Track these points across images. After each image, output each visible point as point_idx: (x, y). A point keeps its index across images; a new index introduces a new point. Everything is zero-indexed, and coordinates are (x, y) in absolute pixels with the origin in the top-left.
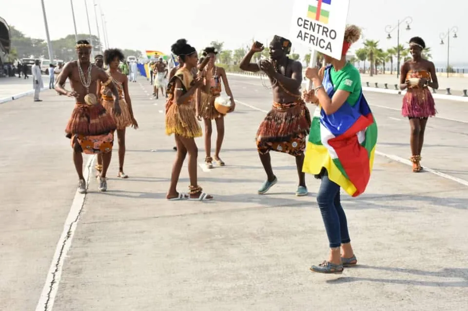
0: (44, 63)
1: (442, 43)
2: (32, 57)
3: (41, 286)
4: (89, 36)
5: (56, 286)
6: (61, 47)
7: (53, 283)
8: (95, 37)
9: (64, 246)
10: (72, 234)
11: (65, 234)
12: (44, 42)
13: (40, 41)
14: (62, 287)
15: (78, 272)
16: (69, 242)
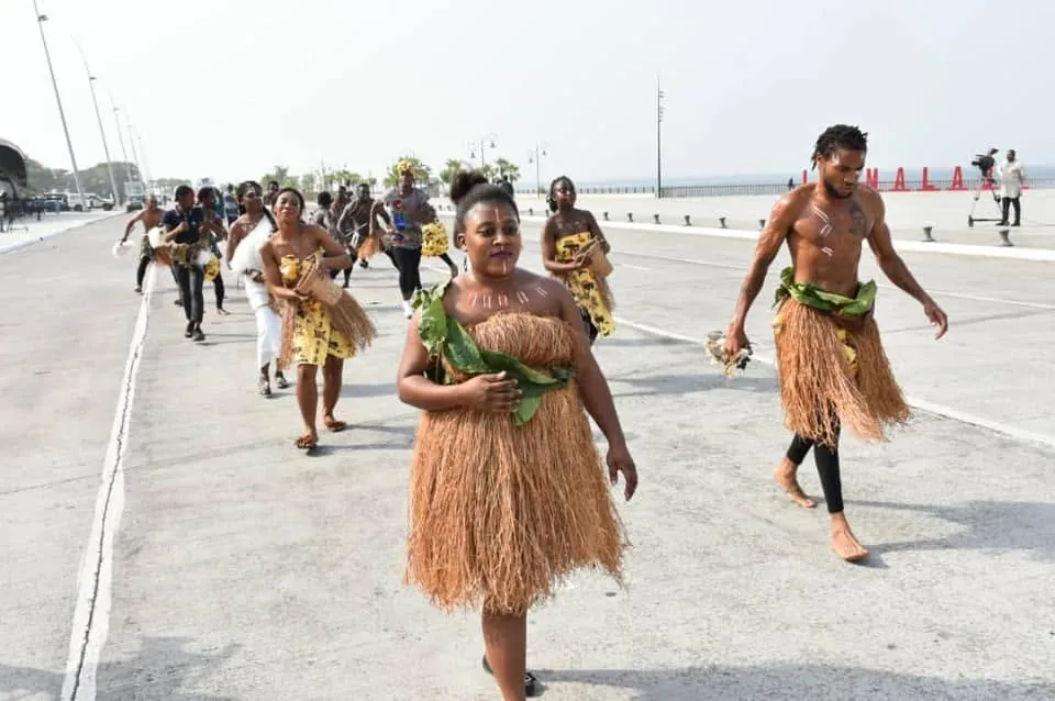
0: (72, 198)
1: (531, 161)
2: (54, 192)
3: (117, 394)
4: (125, 164)
5: (132, 392)
6: (90, 178)
7: (128, 390)
8: (131, 165)
9: (132, 366)
10: (139, 355)
11: (132, 355)
12: (70, 173)
13: (63, 171)
14: (138, 391)
15: (150, 381)
16: (137, 362)
